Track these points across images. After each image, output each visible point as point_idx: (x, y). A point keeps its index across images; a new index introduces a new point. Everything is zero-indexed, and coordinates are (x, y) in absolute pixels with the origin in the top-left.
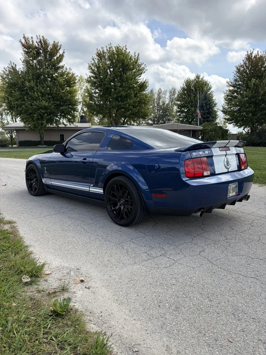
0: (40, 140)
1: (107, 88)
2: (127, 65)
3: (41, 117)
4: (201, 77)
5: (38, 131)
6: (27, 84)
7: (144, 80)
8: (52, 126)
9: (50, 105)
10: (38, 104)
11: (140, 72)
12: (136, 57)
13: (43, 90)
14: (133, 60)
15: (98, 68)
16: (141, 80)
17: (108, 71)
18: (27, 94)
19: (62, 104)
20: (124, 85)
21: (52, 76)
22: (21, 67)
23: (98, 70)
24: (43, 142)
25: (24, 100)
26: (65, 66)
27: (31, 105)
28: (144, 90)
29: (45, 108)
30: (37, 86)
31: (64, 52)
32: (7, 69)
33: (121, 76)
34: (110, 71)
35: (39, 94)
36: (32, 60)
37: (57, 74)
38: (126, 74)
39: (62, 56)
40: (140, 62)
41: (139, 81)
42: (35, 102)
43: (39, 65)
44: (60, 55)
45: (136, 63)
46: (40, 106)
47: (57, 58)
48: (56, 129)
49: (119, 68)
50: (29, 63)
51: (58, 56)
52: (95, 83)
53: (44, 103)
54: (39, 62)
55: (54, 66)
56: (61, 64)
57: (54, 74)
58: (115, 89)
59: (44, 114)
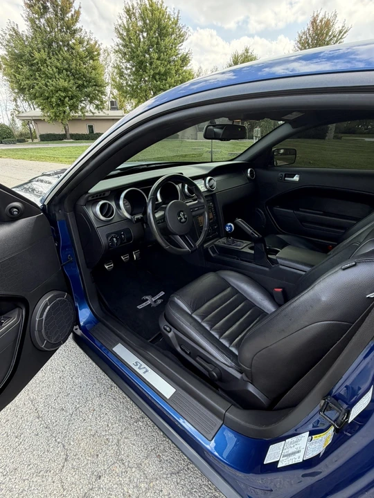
0: (64, 132)
1: (141, 61)
2: (164, 28)
3: (61, 102)
4: (250, 51)
5: (60, 121)
6: (37, 55)
7: (187, 51)
8: (77, 114)
9: (71, 85)
10: (54, 84)
11: (181, 37)
12: (176, 15)
13: (58, 64)
14: (172, 20)
15: (128, 30)
16: (183, 51)
17: (141, 36)
18: (39, 70)
19: (85, 84)
20: (162, 56)
21: (68, 44)
22: (25, 28)
23: (128, 35)
24: (68, 136)
25: (36, 79)
26: (84, 29)
27: (46, 86)
28: (186, 65)
29: (65, 90)
30: (50, 58)
31: (80, 7)
32: (7, 32)
33: (158, 43)
34: (143, 37)
35: (55, 69)
36: (39, 19)
37: (74, 41)
38: (164, 40)
39: (78, 13)
40: (180, 23)
41: (180, 52)
42: (50, 81)
43: (49, 26)
44: (75, 11)
45: (176, 24)
46: (58, 86)
47: (72, 16)
48: (82, 118)
49: (155, 32)
50: (35, 22)
51: (73, 12)
52: (125, 54)
53: (63, 83)
54: (48, 21)
55: (68, 28)
56: (78, 26)
57: (71, 40)
58: (151, 64)
59: (65, 97)
